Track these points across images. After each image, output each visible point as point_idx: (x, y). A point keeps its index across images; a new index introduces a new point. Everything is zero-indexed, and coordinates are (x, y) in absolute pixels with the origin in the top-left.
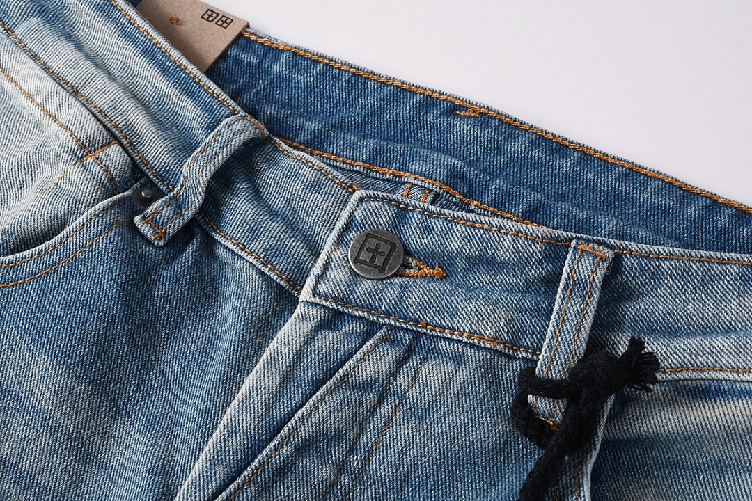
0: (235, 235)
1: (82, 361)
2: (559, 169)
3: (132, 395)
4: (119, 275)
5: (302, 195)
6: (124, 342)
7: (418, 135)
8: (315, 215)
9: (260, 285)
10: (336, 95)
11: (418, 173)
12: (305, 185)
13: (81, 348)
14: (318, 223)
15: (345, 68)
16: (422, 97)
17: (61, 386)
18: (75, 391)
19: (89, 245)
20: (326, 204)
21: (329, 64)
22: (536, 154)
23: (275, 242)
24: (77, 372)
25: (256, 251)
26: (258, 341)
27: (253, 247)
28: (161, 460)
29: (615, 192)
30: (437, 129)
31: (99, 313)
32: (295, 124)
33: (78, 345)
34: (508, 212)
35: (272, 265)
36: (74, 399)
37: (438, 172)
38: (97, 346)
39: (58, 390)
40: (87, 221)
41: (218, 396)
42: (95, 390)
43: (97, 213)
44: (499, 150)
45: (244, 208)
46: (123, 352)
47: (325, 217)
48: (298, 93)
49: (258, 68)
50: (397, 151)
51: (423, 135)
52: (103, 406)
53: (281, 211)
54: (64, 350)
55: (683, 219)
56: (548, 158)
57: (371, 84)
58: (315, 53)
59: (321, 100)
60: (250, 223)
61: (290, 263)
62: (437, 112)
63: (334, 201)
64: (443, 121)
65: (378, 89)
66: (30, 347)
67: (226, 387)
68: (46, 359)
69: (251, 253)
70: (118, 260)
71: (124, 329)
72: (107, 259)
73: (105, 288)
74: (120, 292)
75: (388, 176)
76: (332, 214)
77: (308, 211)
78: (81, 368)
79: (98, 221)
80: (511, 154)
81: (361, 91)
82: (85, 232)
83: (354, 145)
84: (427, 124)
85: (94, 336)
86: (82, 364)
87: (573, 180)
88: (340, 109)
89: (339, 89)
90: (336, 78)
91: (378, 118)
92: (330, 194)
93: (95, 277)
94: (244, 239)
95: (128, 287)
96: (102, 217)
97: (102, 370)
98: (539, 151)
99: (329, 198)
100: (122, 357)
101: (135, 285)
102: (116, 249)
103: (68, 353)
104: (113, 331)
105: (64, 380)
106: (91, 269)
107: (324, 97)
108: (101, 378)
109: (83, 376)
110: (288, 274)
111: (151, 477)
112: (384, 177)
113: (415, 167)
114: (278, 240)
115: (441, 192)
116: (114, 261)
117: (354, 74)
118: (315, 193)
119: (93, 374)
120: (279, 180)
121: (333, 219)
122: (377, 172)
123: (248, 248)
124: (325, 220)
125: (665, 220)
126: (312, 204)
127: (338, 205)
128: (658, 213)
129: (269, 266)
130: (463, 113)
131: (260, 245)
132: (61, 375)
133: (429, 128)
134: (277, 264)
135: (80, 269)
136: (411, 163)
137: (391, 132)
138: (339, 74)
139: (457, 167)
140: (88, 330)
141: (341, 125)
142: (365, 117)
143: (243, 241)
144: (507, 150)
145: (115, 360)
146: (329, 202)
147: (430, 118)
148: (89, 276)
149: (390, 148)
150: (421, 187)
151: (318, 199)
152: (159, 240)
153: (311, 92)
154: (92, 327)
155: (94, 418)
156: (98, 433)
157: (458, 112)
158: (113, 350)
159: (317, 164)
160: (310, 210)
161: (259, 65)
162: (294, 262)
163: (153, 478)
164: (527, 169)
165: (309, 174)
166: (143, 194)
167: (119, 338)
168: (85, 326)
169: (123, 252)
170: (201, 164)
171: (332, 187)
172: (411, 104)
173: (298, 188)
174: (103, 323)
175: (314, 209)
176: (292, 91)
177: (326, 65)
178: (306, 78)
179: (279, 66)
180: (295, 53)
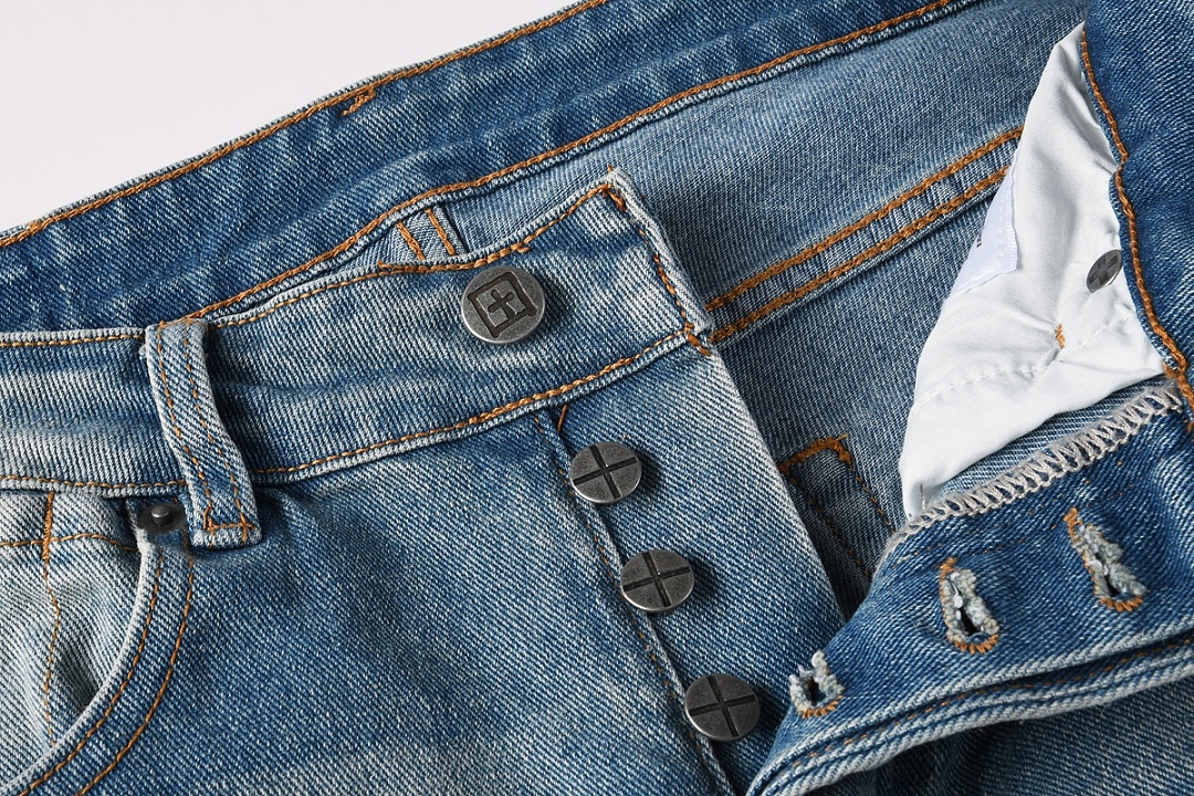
0: (324, 452)
1: (338, 730)
2: (527, 73)
3: (431, 707)
4: (262, 612)
5: (340, 334)
6: (353, 664)
7: (330, 175)
8: (379, 337)
9: (421, 470)
10: (179, 221)
11: (392, 204)
12: (329, 321)
13: (321, 720)
14: (395, 342)
15: (152, 182)
16: (285, 132)
17: (349, 781)
18: (369, 769)
19: (189, 611)
20: (380, 314)
21: (128, 194)
22: (485, 78)
23: (377, 411)
24: (347, 748)
25: (371, 441)
26: (498, 519)
27: (361, 440)
28: (562, 731)
29: (606, 45)
30: (346, 147)
31: (290, 668)
32: (173, 291)
33: (313, 720)
34: (536, 155)
35: (405, 434)
36: (379, 779)
37: (414, 182)
38: (332, 699)
39: (351, 788)
40: (153, 586)
41: (536, 610)
42: (388, 744)
43: (155, 566)
44: (440, 109)
45: (295, 413)
46: (366, 674)
47: (394, 329)
48: (127, 259)
49: (36, 276)
50: (335, 212)
51: (336, 170)
52: (417, 751)
53: (335, 377)
54: (305, 740)
55: (700, 10)
56: (501, 71)
57: (207, 173)
58: (93, 198)
59: (165, 244)
60: (324, 422)
61: (420, 413)
62: (324, 131)
63: (384, 303)
64: (344, 133)
65: (222, 170)
66: (256, 780)
67: (533, 595)
68: (295, 771)
69: (368, 449)
70: (243, 596)
71: (336, 652)
72: (229, 607)
73: (262, 642)
74: (284, 629)
75: (361, 243)
76: (398, 317)
77: (366, 343)
78: (346, 738)
79: (168, 575)
80: (459, 101)
81: (206, 191)
82: (164, 600)
83: (276, 250)
84: (329, 153)
85: (316, 693)
86: (341, 733)
87: (552, 72)
88: (201, 233)
89: (175, 212)
90: (156, 203)
91: (261, 199)
92: (369, 300)
93: (235, 641)
94: (341, 444)
95: (285, 614)
96: (166, 566)
97: (369, 714)
98: (484, 73)
99: (374, 304)
100: (372, 679)
101: (290, 604)
102: (227, 586)
103: (312, 739)
104: (328, 667)
105: (345, 772)
106: (219, 638)
107: (165, 238)
108: (379, 725)
109: (359, 745)
110: (433, 424)
111: (576, 754)
112: (358, 249)
113: (382, 202)
114: (378, 405)
115: (444, 197)
116: (240, 602)
117: (173, 180)
118: (352, 317)
119: (365, 731)
120: (288, 349)
121: (406, 321)
122: (343, 252)
123: (358, 448)
124: (398, 332)
125: (683, 27)
126: (362, 331)
127: (392, 301)
128: (670, 27)
129: (403, 439)
130: (352, 109)
131: (367, 430)
132: (335, 770)
133: (336, 155)
134: (409, 427)
135: (204, 651)
136: (370, 204)
137: (295, 200)
138: (153, 195)
139: (425, 160)
140: (303, 695)
141: (228, 245)
142: (244, 211)
143: (342, 448)
144: (450, 101)
145: (368, 691)
146: (380, 309)
147: (325, 143)
148: (226, 648)
149: (324, 217)
150: (416, 213)
151: (363, 319)
152: (252, 534)
153: (143, 245)
154: (302, 687)
155: (424, 773)
156: (448, 782)
157: (345, 112)
158: (353, 684)
159: (312, 287)
160: (367, 340)
161: (33, 272)
162: (422, 406)
163: (579, 753)
164: (494, 103)
165: (320, 305)
166: (156, 516)
167: (344, 667)
168: (294, 694)
169: (238, 582)
170: (190, 413)
171: (362, 290)
172: (283, 149)
173: (325, 332)
174: (308, 671)
175: (370, 334)
176: (116, 264)
177: (124, 198)
178: (118, 234)
179: (63, 251)
180: (64, 220)
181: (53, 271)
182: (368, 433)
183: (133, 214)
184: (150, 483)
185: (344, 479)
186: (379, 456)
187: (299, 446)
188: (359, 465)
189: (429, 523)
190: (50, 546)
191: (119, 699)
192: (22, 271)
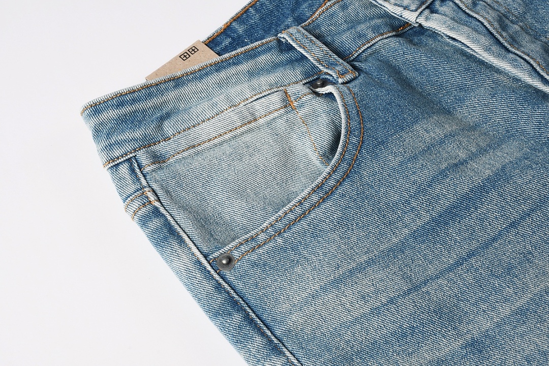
0: (359, 45)
21: (252, 5)
25: (373, 37)
27: (370, 37)
48: (261, 25)
49: (235, 40)
60: (355, 37)
69: (373, 39)
90: (262, 5)
94: (363, 41)
123: (370, 40)
152: (356, 74)
161: (233, 39)
166: (319, 84)
176: (259, 28)
177: (251, 7)
178: (255, 18)
179: (240, 29)
180: (235, 20)
181: (239, 37)
182: (370, 35)
183: (257, 10)
184: (308, 77)
185: (369, 51)
186: (378, 40)
187: (350, 47)
188: (373, 44)
189: (404, 54)
190: (294, 104)
191: (350, 124)
192: (230, 40)
